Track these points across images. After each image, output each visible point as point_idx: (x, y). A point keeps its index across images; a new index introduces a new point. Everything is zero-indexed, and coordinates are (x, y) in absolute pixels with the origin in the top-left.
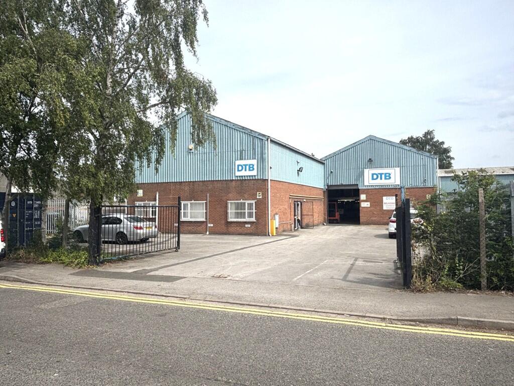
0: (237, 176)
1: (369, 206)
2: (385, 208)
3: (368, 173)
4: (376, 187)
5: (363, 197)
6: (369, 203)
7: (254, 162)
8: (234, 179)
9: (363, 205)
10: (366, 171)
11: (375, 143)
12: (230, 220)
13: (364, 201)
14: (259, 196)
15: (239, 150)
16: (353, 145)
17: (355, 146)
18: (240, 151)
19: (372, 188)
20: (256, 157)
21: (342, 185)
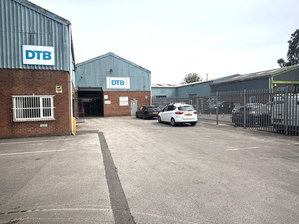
0: (26, 65)
1: (110, 103)
2: (121, 105)
3: (109, 80)
4: (115, 90)
5: (106, 97)
6: (110, 101)
7: (51, 49)
8: (21, 67)
9: (106, 102)
10: (108, 78)
11: (113, 59)
12: (17, 119)
13: (106, 100)
14: (59, 90)
15: (27, 31)
16: (98, 58)
17: (99, 59)
18: (30, 33)
19: (112, 90)
20: (54, 44)
21: (90, 88)
